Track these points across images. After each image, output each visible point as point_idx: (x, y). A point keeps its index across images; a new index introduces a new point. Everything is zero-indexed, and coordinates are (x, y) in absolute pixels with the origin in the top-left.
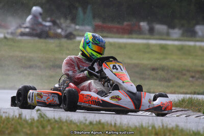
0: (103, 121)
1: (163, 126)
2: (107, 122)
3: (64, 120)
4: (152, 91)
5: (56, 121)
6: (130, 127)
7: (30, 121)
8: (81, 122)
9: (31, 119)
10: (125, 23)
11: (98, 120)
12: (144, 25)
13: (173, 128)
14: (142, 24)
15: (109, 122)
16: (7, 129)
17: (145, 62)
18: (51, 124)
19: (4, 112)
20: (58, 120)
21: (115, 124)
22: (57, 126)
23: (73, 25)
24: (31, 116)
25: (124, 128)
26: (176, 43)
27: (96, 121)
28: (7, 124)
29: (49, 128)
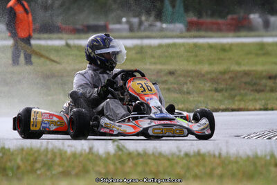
0: (203, 151)
2: (209, 152)
4: (269, 107)
5: (139, 154)
6: (241, 157)
7: (104, 156)
8: (173, 155)
9: (105, 153)
10: (229, 17)
11: (196, 150)
12: (255, 17)
14: (252, 16)
15: (212, 152)
16: (74, 168)
17: (259, 68)
18: (132, 158)
19: (69, 146)
20: (142, 152)
22: (140, 161)
23: (158, 24)
25: (232, 159)
27: (194, 152)
28: (73, 162)
29: (130, 163)
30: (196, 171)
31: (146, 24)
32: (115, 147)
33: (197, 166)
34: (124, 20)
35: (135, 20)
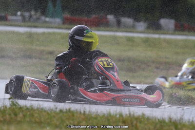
0: (72, 109)
1: (130, 114)
2: (77, 110)
3: (36, 108)
5: (27, 109)
6: (99, 115)
7: (2, 108)
8: (52, 110)
9: (3, 106)
10: (94, 16)
11: (68, 108)
12: (111, 17)
13: (139, 116)
14: (109, 17)
15: (78, 110)
18: (23, 111)
20: (29, 108)
21: (84, 112)
22: (28, 113)
23: (43, 18)
24: (3, 104)
25: (93, 116)
26: (142, 35)
27: (66, 109)
29: (21, 115)
30: (67, 123)
31: (34, 17)
32: (11, 103)
33: (68, 119)
34: (19, 13)
35: (27, 14)
